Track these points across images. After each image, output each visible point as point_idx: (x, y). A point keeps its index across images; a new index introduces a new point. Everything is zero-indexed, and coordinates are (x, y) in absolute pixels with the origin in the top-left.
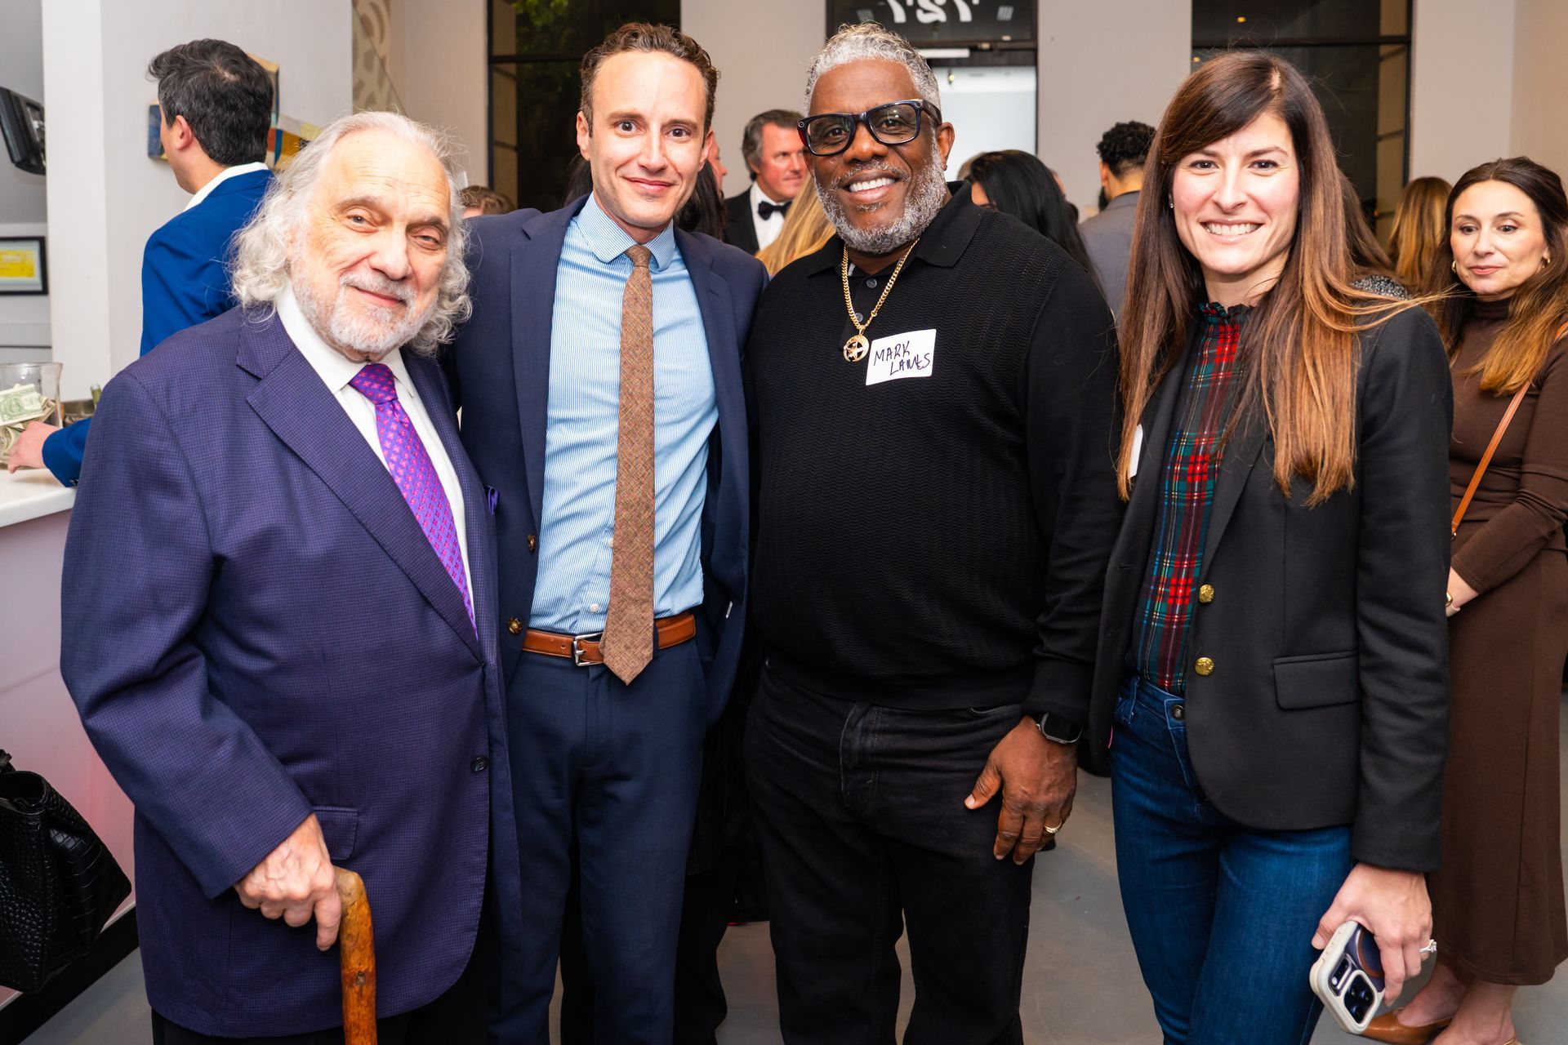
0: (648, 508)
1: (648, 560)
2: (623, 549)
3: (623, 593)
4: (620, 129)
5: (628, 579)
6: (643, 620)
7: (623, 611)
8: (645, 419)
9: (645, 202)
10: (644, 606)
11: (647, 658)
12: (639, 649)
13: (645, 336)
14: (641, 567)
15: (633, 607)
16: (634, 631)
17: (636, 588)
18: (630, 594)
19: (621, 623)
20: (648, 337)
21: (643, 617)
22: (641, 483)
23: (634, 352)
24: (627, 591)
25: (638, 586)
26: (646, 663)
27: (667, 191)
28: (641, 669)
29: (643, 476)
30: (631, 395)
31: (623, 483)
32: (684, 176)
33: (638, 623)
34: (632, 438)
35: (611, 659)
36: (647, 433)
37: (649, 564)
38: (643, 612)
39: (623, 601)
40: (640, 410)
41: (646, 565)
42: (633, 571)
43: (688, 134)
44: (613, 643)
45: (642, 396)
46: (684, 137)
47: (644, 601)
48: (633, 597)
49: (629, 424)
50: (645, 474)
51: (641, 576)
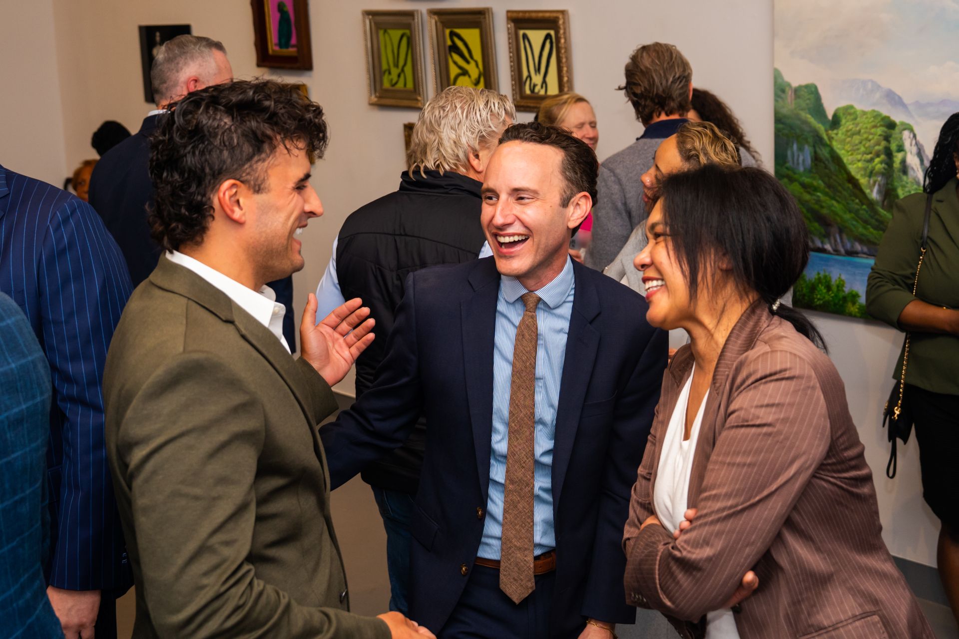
0: (528, 485)
1: (529, 521)
2: (510, 511)
3: (511, 542)
5: (514, 532)
6: (525, 562)
7: (510, 554)
8: (527, 423)
10: (526, 552)
11: (531, 588)
12: (524, 582)
13: (528, 364)
14: (523, 525)
15: (518, 552)
16: (519, 569)
17: (519, 539)
18: (516, 543)
19: (509, 562)
20: (530, 364)
21: (525, 560)
22: (523, 467)
23: (520, 375)
24: (513, 541)
25: (521, 538)
26: (530, 591)
28: (527, 595)
29: (524, 463)
30: (517, 405)
31: (510, 466)
33: (522, 564)
34: (517, 436)
35: (504, 586)
36: (528, 433)
37: (529, 524)
38: (526, 556)
39: (510, 548)
40: (523, 416)
41: (527, 524)
42: (517, 527)
44: (505, 575)
45: (525, 407)
47: (526, 549)
48: (518, 545)
49: (515, 425)
50: (526, 461)
51: (523, 531)
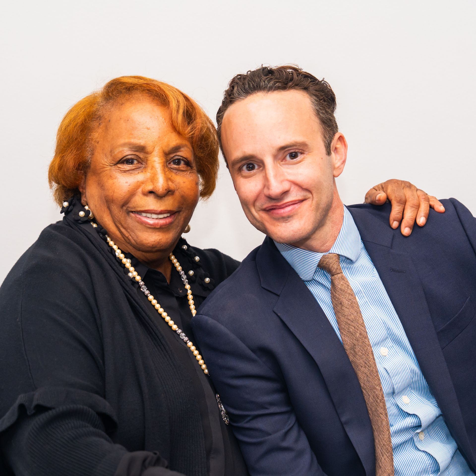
4: (245, 171)
9: (284, 224)
27: (300, 208)
32: (311, 189)
43: (302, 153)
46: (300, 157)
